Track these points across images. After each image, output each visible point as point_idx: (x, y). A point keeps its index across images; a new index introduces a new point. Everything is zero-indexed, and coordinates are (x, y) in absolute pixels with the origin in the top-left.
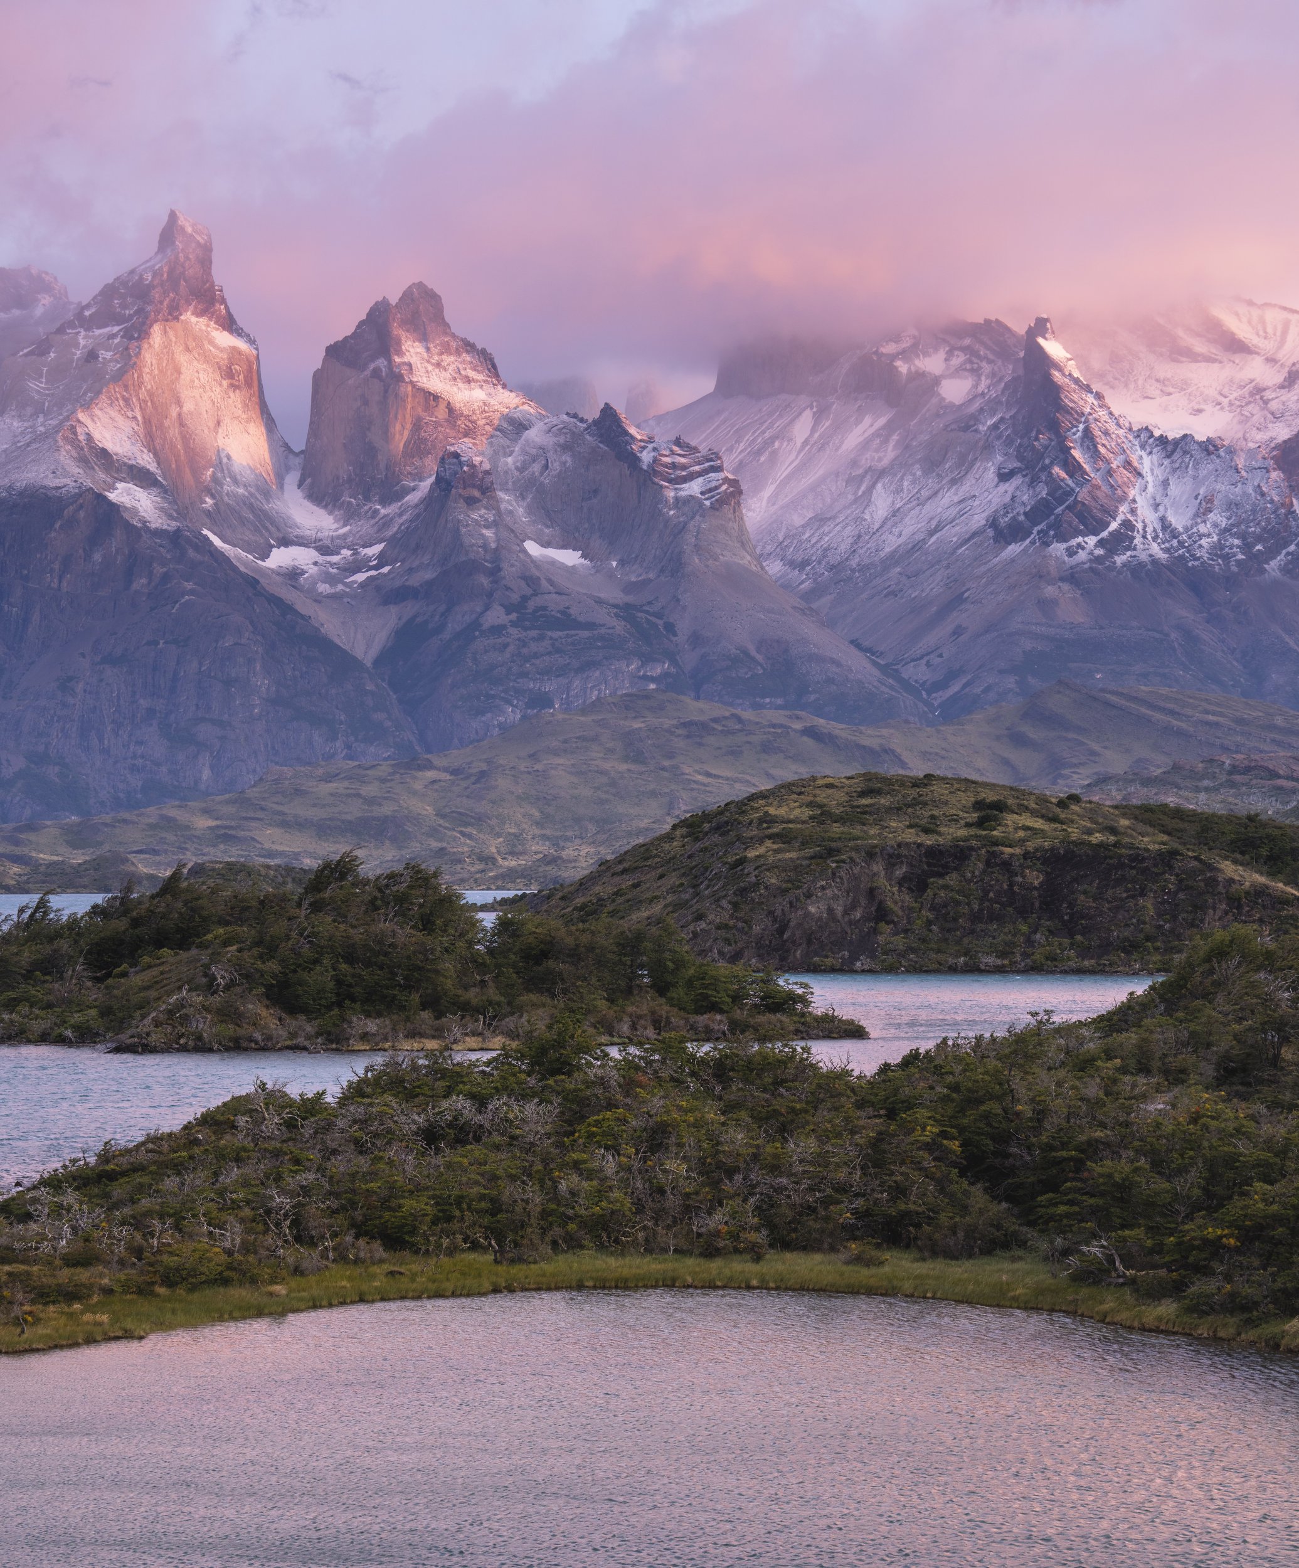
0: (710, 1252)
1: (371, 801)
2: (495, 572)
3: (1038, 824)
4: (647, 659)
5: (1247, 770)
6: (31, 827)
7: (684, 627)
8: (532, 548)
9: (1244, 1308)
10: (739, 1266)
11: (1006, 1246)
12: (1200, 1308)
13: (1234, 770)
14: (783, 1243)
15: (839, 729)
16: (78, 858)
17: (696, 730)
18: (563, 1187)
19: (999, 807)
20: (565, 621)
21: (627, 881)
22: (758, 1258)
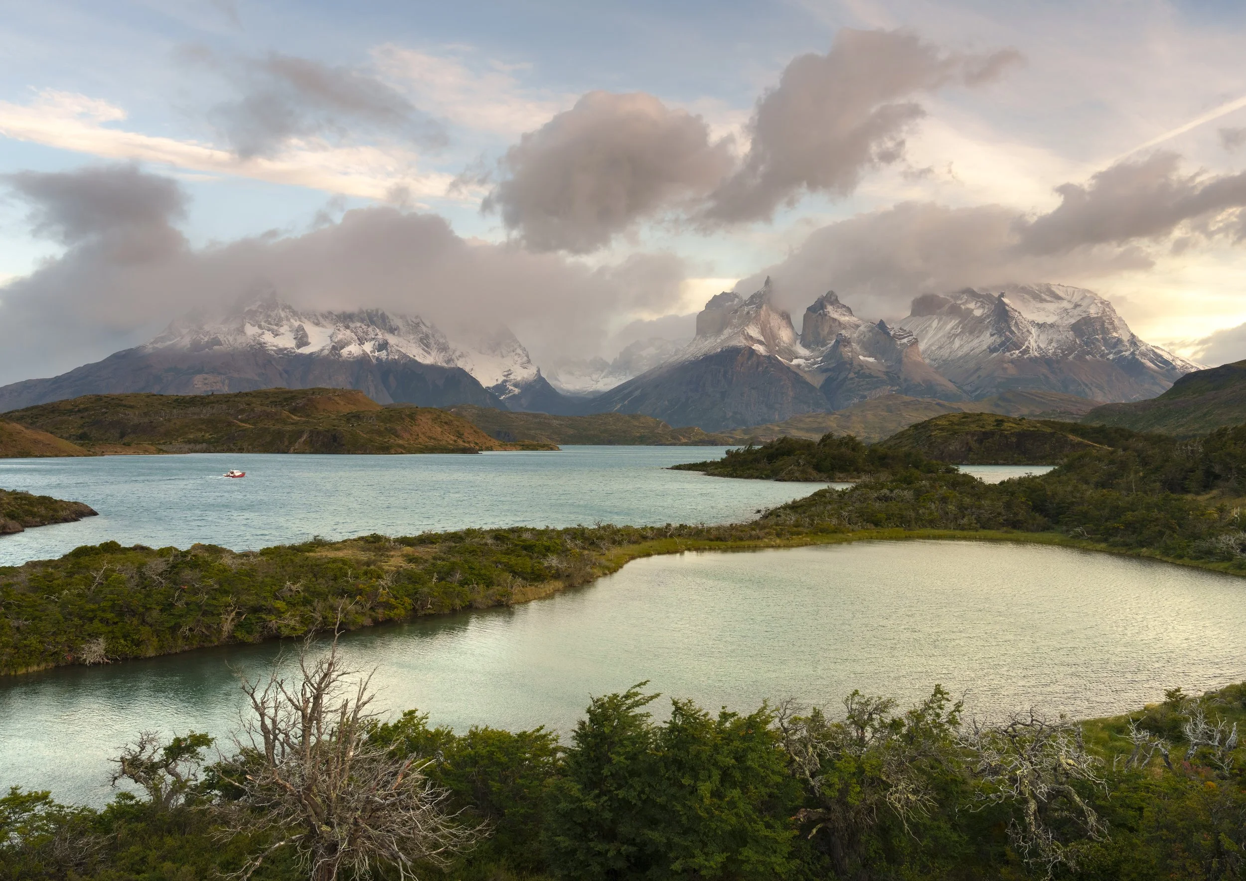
0: (963, 529)
1: (820, 423)
2: (851, 364)
3: (1014, 425)
4: (892, 386)
5: (1064, 413)
6: (734, 430)
7: (902, 377)
8: (861, 357)
9: (1127, 545)
10: (972, 533)
11: (1048, 529)
12: (1114, 545)
13: (1061, 412)
14: (984, 528)
15: (946, 403)
16: (746, 437)
17: (906, 404)
18: (920, 512)
19: (1002, 421)
20: (870, 376)
21: (898, 441)
22: (977, 531)
